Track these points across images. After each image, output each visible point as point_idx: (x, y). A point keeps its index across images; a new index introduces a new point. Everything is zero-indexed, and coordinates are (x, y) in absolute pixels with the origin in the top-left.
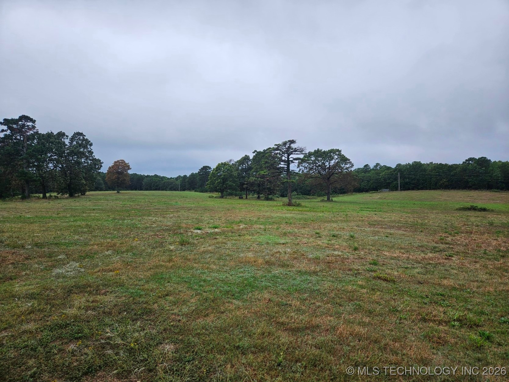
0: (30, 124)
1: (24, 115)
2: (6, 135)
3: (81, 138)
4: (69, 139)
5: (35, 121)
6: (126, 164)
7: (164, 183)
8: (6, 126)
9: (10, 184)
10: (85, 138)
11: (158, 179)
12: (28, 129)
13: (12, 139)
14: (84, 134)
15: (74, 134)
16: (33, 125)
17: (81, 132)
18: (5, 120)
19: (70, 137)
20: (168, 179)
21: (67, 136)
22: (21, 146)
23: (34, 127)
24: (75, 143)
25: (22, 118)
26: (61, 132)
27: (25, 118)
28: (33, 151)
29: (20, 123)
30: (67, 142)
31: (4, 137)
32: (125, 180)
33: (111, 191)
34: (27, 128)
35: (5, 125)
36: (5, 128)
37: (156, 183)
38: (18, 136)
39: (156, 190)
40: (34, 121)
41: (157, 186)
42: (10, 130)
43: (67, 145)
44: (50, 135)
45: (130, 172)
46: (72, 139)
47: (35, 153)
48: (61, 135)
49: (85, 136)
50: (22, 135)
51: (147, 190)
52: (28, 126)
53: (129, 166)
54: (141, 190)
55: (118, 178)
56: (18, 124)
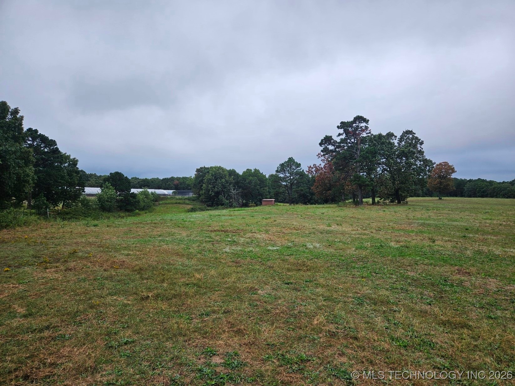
0: (363, 124)
1: (358, 116)
2: (342, 139)
3: (411, 136)
4: (397, 139)
5: (368, 120)
6: (449, 166)
7: (494, 188)
8: (343, 129)
9: (344, 189)
10: (415, 135)
11: (485, 183)
12: (361, 131)
13: (346, 143)
14: (414, 131)
15: (403, 134)
16: (366, 125)
17: (411, 130)
18: (342, 123)
19: (399, 137)
20: (500, 183)
21: (396, 137)
22: (355, 148)
23: (367, 128)
24: (403, 143)
25: (357, 119)
26: (390, 132)
27: (360, 119)
28: (367, 152)
29: (354, 125)
30: (396, 142)
31: (341, 142)
32: (448, 185)
33: (428, 197)
34: (360, 129)
35: (341, 129)
36: (341, 131)
37: (483, 188)
38: (352, 138)
39: (482, 196)
40: (366, 121)
41: (483, 192)
42: (346, 134)
43: (396, 146)
44: (380, 136)
45: (453, 176)
46: (401, 139)
47: (368, 155)
48: (390, 135)
49: (415, 134)
50: (356, 138)
51: (470, 196)
52: (361, 127)
53: (454, 168)
54: (462, 196)
55: (441, 183)
56: (352, 126)
